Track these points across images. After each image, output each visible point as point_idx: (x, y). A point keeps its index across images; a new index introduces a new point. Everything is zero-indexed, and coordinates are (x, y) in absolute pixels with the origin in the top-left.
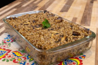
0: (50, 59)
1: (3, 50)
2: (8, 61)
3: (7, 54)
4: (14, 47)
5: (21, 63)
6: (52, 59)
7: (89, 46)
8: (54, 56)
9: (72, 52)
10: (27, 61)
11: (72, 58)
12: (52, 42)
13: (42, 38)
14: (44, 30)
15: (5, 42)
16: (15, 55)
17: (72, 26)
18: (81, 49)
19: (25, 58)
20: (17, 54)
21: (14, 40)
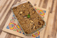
1: (13, 24)
3: (14, 27)
5: (20, 32)
16: (17, 28)
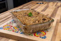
0: (29, 30)
1: (9, 26)
2: (10, 31)
3: (10, 28)
4: (14, 25)
5: (16, 32)
6: (30, 30)
7: (51, 26)
8: (31, 29)
9: (41, 28)
10: (19, 31)
11: (41, 31)
12: (31, 22)
13: (27, 20)
14: (29, 17)
15: (11, 23)
16: (14, 29)
17: (43, 16)
18: (46, 27)
19: (18, 30)
20: (15, 28)
21: (15, 22)
